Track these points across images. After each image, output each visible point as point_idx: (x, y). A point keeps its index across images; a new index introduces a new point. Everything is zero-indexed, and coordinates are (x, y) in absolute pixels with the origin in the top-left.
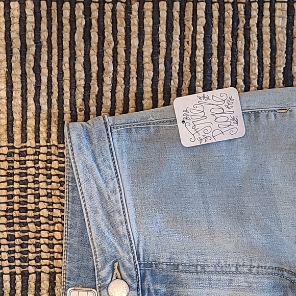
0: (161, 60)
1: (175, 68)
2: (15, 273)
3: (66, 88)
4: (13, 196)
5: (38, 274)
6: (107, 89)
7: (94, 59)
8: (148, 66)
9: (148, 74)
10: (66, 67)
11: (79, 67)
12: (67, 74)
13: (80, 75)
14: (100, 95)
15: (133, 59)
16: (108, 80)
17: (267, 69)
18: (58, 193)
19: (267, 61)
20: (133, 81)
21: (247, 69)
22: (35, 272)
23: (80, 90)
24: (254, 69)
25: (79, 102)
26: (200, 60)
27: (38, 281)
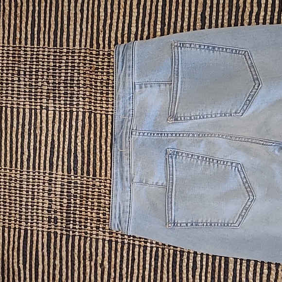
0: (141, 7)
1: (148, 11)
2: (67, 111)
3: (95, 21)
4: (68, 73)
5: (77, 112)
6: (115, 21)
7: (109, 7)
8: (135, 10)
9: (135, 14)
10: (96, 9)
11: (102, 10)
12: (96, 14)
13: (102, 14)
14: (111, 24)
15: (128, 7)
16: (115, 17)
17: (193, 13)
18: (89, 72)
19: (193, 9)
20: (127, 18)
21: (183, 13)
22: (76, 111)
23: (102, 22)
24: (187, 13)
25: (101, 27)
26: (160, 8)
27: (77, 116)
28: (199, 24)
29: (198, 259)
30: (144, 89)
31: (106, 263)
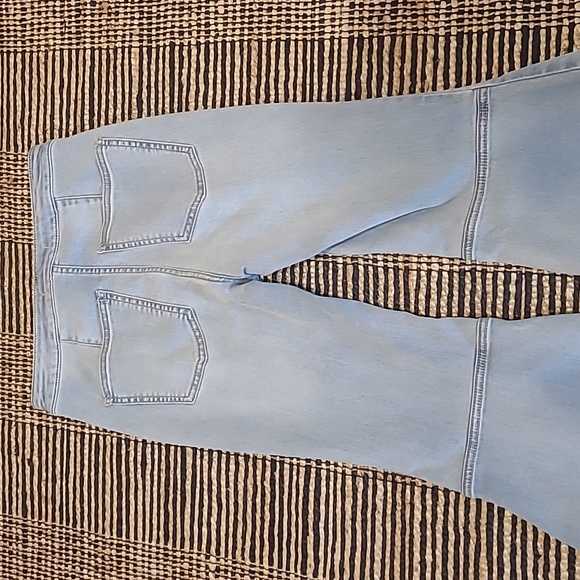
0: (65, 91)
1: (73, 97)
3: (12, 113)
6: (34, 113)
7: (27, 92)
8: (57, 96)
9: (57, 102)
10: (11, 97)
11: (19, 98)
12: (12, 104)
13: (19, 103)
14: (30, 117)
15: (49, 92)
16: (34, 107)
17: (127, 96)
18: (6, 186)
19: (127, 91)
20: (49, 107)
21: (115, 97)
23: (19, 114)
24: (119, 97)
25: (18, 122)
26: (87, 91)
28: (135, 112)
29: (149, 450)
30: (68, 206)
31: (35, 459)
